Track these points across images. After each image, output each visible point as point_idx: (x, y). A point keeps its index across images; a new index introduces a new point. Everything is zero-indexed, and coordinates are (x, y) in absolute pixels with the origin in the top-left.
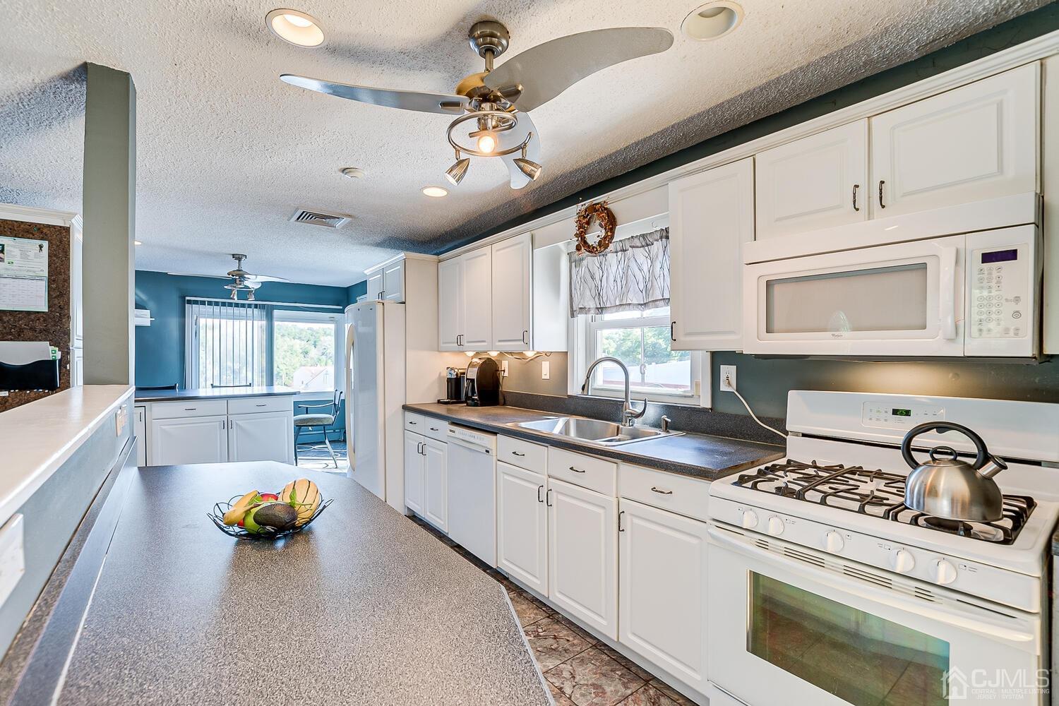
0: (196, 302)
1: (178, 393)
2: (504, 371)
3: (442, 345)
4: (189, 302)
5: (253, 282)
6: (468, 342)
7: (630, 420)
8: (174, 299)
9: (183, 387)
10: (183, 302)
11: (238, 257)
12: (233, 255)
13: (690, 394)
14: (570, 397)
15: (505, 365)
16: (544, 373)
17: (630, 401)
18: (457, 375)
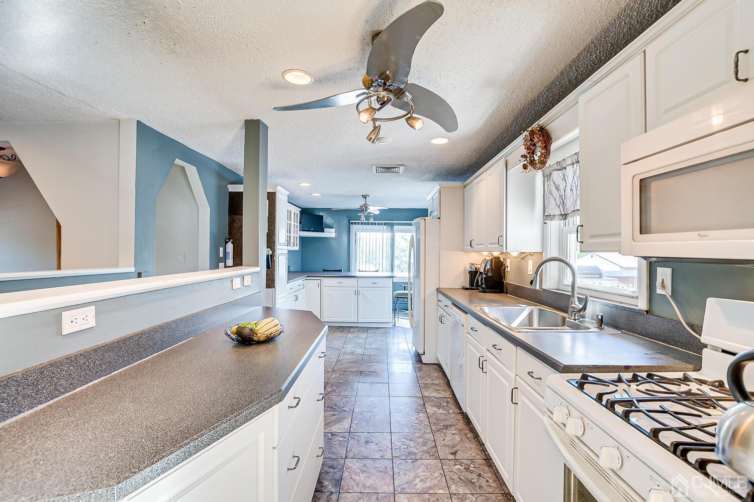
0: (355, 223)
1: (342, 274)
2: (507, 267)
3: (465, 247)
4: (352, 223)
5: (374, 210)
6: (476, 245)
7: (575, 314)
8: (345, 221)
9: (349, 270)
10: (350, 224)
11: (365, 197)
12: (362, 195)
13: (635, 295)
14: (544, 290)
15: (508, 263)
16: (529, 270)
17: (576, 295)
18: (476, 269)
